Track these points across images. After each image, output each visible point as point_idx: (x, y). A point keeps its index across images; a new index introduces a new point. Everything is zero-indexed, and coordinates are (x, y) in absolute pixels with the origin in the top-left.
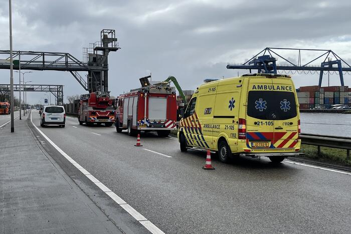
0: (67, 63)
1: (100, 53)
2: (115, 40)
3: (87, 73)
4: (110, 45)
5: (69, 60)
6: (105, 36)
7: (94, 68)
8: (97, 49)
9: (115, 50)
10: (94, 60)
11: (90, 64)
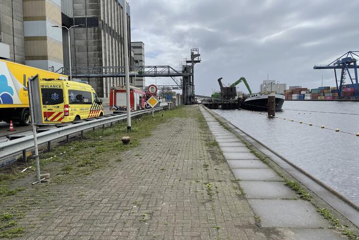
0: (169, 71)
1: (190, 64)
2: (199, 55)
3: (181, 77)
4: (196, 59)
5: (171, 69)
6: (192, 53)
7: (185, 74)
8: (187, 62)
9: (199, 61)
10: (186, 69)
11: (183, 72)
